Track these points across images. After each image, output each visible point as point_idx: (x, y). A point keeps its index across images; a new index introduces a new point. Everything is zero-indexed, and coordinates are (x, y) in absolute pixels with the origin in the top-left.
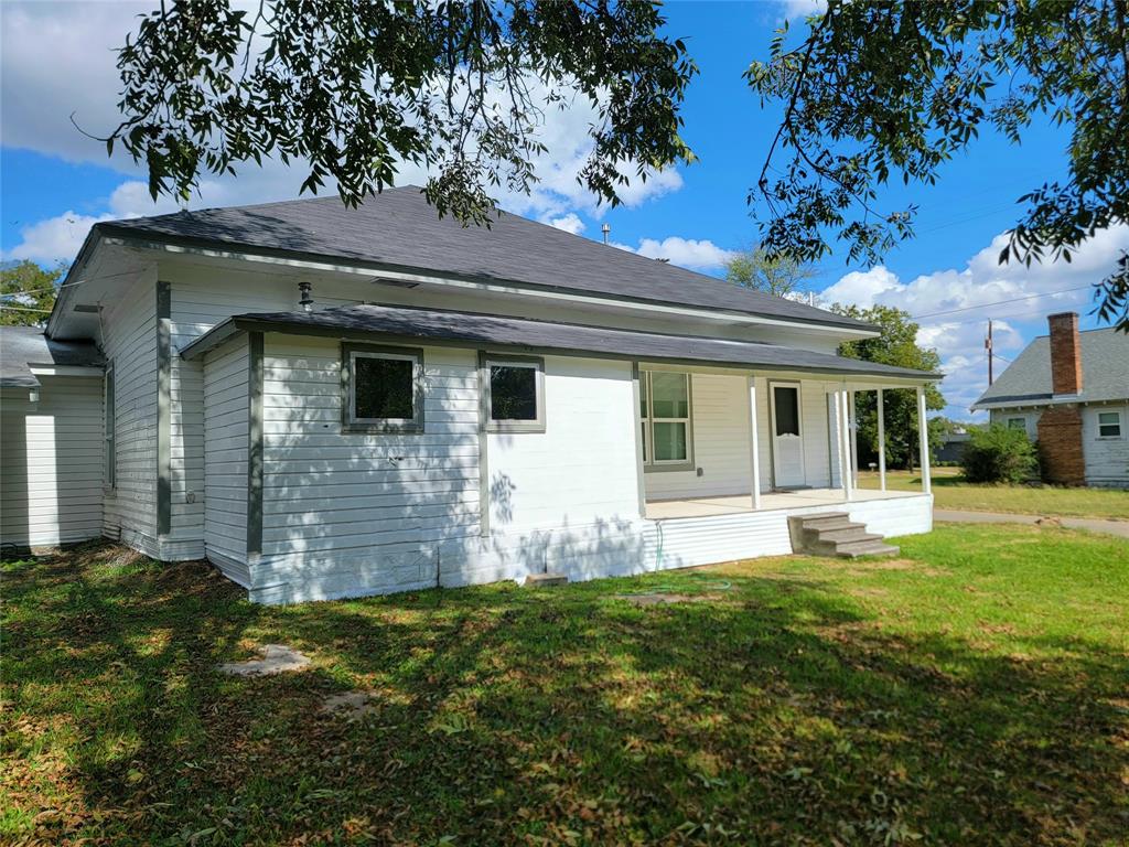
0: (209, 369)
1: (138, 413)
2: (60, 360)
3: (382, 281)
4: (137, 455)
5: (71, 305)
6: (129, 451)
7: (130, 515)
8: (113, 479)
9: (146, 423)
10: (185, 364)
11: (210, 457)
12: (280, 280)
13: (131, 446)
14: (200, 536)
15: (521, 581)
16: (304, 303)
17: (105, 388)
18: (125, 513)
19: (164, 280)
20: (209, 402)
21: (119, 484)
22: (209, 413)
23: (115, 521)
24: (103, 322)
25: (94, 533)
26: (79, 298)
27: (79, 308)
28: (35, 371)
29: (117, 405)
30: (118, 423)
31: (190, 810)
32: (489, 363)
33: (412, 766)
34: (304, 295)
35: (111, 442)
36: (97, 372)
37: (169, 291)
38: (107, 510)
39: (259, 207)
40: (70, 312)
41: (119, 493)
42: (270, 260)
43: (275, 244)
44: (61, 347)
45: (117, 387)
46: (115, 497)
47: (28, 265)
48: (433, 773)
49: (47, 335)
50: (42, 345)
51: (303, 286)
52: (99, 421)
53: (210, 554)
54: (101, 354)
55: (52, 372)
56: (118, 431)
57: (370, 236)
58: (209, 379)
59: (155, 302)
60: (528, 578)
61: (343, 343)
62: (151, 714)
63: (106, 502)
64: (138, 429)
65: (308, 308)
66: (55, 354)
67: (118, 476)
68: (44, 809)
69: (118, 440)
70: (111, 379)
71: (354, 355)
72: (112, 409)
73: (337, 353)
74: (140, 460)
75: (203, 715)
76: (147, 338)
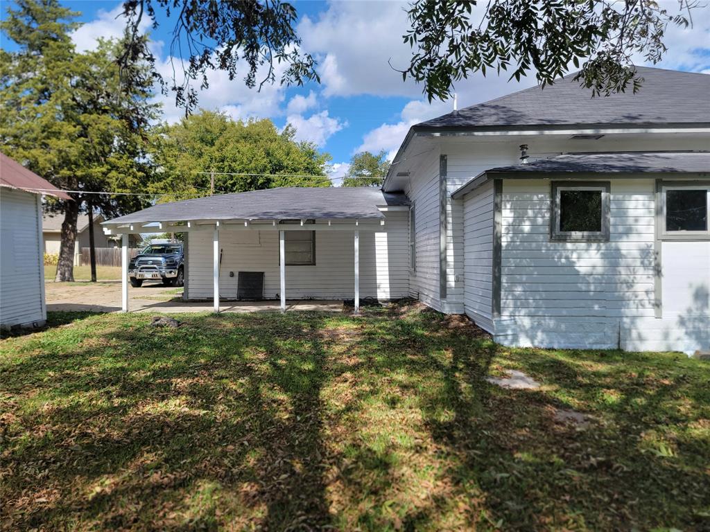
0: (467, 204)
1: (429, 231)
2: (390, 203)
3: (576, 137)
4: (428, 254)
5: (396, 173)
6: (423, 251)
7: (424, 286)
8: (414, 266)
9: (433, 236)
10: (454, 201)
11: (467, 256)
12: (507, 145)
13: (424, 249)
14: (460, 301)
15: (690, 353)
16: (523, 158)
17: (411, 217)
18: (420, 284)
19: (444, 154)
20: (467, 223)
21: (417, 269)
22: (467, 230)
23: (416, 288)
24: (409, 182)
25: (405, 295)
26: (400, 169)
27: (399, 175)
28: (381, 209)
29: (416, 226)
30: (417, 236)
31: (492, 460)
32: (665, 189)
33: (633, 472)
34: (523, 153)
35: (413, 247)
36: (406, 209)
37: (446, 160)
38: (411, 282)
39: (494, 101)
40: (395, 177)
41: (418, 274)
42: (498, 133)
43: (501, 123)
44: (390, 196)
45: (416, 217)
46: (416, 276)
47: (368, 154)
48: (651, 480)
49: (382, 190)
50: (381, 195)
51: (523, 147)
52: (406, 235)
53: (467, 312)
54: (407, 198)
55: (386, 209)
56: (417, 241)
57: (567, 107)
58: (467, 210)
59: (439, 166)
60: (697, 352)
61: (552, 182)
62: (457, 398)
63: (411, 278)
64: (428, 239)
65: (525, 161)
66: (387, 200)
67: (417, 265)
68: (416, 438)
69: (417, 245)
70: (413, 212)
71: (560, 189)
72: (413, 228)
73: (548, 189)
74: (430, 256)
75: (485, 405)
76: (434, 188)
